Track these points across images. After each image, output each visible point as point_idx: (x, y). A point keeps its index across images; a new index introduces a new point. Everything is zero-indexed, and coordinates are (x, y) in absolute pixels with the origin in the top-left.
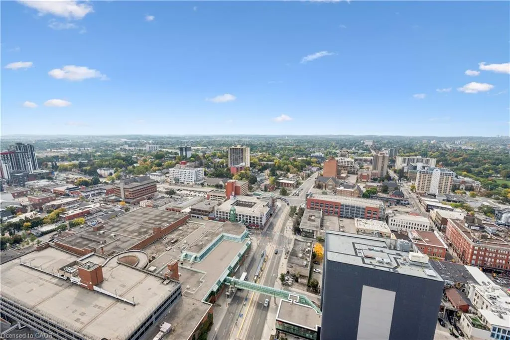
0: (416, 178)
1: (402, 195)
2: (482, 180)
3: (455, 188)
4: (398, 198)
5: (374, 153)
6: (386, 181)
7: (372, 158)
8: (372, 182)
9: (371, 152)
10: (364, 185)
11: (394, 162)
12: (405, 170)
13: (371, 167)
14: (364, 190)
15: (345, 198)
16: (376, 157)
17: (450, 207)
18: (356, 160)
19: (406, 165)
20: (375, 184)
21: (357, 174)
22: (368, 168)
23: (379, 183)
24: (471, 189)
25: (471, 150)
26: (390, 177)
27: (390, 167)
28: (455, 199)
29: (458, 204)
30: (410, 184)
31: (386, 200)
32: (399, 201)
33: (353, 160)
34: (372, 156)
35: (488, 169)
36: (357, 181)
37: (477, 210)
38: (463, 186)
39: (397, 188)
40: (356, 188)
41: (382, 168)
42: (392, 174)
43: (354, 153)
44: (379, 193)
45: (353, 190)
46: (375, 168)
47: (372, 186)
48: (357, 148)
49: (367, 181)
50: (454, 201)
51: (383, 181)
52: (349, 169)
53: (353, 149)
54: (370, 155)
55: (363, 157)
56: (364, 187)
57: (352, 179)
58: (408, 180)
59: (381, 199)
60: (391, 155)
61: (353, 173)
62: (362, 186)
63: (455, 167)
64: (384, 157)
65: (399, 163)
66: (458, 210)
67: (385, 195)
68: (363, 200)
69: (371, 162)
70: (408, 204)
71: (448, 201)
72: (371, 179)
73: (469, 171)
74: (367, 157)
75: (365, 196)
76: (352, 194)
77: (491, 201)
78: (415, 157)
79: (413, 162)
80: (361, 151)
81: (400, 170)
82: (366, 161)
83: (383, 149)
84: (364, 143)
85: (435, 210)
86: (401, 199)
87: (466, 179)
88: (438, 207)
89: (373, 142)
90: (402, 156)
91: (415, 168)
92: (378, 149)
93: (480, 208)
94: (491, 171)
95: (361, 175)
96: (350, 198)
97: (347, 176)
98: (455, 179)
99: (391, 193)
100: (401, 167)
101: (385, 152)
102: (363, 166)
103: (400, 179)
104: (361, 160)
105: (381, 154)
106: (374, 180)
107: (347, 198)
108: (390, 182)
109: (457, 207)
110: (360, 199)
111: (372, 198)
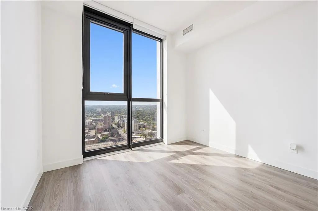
0: (125, 126)
1: (120, 136)
2: (147, 122)
3: (140, 127)
4: (119, 138)
5: (103, 115)
6: (112, 130)
7: (102, 118)
8: (104, 132)
9: (101, 115)
10: (100, 135)
11: (113, 119)
12: (120, 123)
13: (102, 123)
14: (101, 138)
15: (90, 145)
16: (105, 117)
17: (139, 136)
18: (93, 120)
19: (119, 120)
20: (106, 133)
21: (95, 129)
22: (101, 124)
23: (108, 131)
24: (144, 127)
25: (142, 111)
26: (113, 127)
27: (112, 122)
28: (140, 132)
29: (142, 134)
30: (123, 129)
31: (113, 141)
32: (120, 139)
33: (92, 121)
34: (102, 117)
35: (147, 118)
36: (96, 134)
37: (147, 135)
38: (142, 126)
39: (118, 133)
40: (96, 137)
41: (109, 123)
42: (114, 126)
43: (91, 116)
44: (109, 138)
45: (94, 139)
46: (105, 124)
47: (105, 134)
48: (92, 113)
49: (102, 132)
50: (141, 133)
51: (110, 130)
52: (89, 126)
53: (90, 114)
54: (101, 116)
55: (97, 118)
56: (100, 136)
57: (93, 133)
58: (122, 127)
59: (111, 140)
60: (112, 116)
61: (93, 129)
62: (99, 135)
63: (138, 118)
64: (109, 117)
65: (117, 120)
66: (142, 137)
67: (112, 138)
68: (101, 144)
69: (102, 120)
70: (124, 140)
71: (138, 134)
72: (104, 130)
73: (143, 120)
74: (100, 118)
75: (102, 141)
76: (94, 142)
77: (151, 130)
78: (123, 116)
79: (123, 118)
80: (95, 115)
81: (117, 123)
82: (99, 120)
83: (108, 112)
84: (96, 110)
85: (135, 139)
86: (120, 138)
87: (142, 123)
88: (135, 138)
89: (102, 109)
90: (117, 115)
91: (124, 121)
92: (104, 113)
93: (148, 134)
94: (149, 119)
95: (98, 129)
96: (93, 145)
97: (89, 131)
98: (139, 123)
99: (115, 136)
100: (117, 121)
101: (109, 114)
102: (98, 124)
103: (118, 128)
104: (96, 120)
105: (107, 115)
106: (106, 131)
107: (91, 145)
108: (114, 130)
109: (141, 136)
110: (99, 144)
111: (106, 141)
